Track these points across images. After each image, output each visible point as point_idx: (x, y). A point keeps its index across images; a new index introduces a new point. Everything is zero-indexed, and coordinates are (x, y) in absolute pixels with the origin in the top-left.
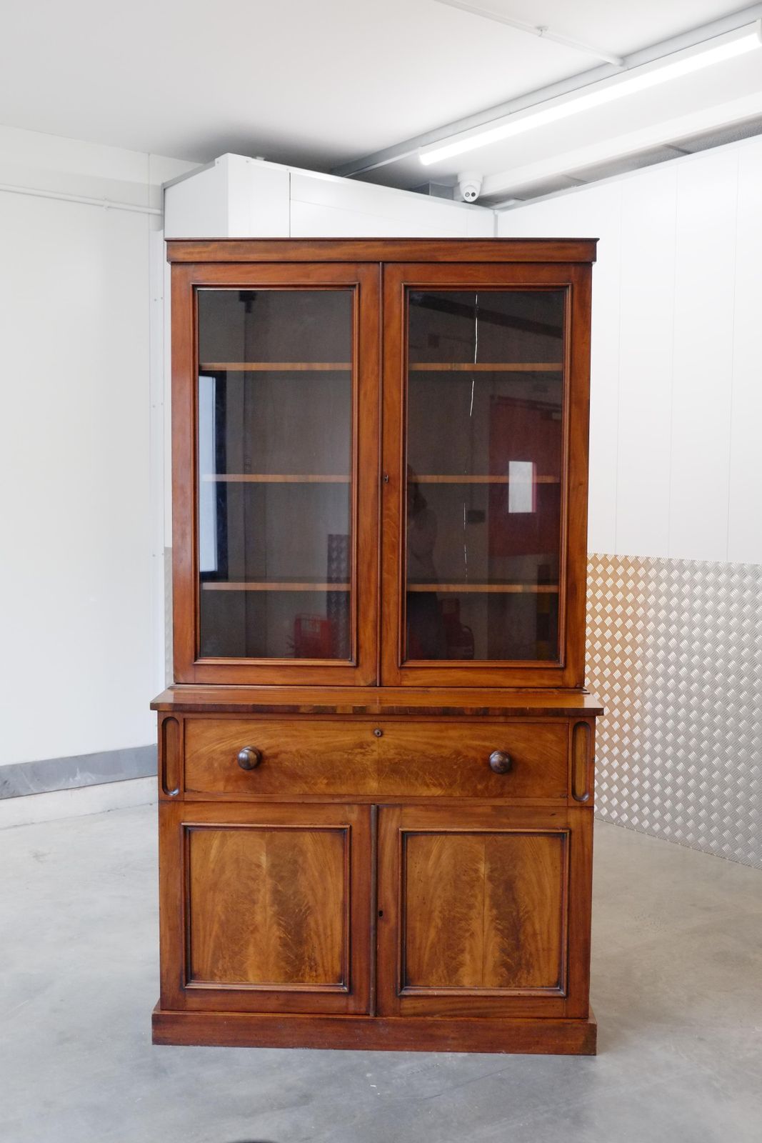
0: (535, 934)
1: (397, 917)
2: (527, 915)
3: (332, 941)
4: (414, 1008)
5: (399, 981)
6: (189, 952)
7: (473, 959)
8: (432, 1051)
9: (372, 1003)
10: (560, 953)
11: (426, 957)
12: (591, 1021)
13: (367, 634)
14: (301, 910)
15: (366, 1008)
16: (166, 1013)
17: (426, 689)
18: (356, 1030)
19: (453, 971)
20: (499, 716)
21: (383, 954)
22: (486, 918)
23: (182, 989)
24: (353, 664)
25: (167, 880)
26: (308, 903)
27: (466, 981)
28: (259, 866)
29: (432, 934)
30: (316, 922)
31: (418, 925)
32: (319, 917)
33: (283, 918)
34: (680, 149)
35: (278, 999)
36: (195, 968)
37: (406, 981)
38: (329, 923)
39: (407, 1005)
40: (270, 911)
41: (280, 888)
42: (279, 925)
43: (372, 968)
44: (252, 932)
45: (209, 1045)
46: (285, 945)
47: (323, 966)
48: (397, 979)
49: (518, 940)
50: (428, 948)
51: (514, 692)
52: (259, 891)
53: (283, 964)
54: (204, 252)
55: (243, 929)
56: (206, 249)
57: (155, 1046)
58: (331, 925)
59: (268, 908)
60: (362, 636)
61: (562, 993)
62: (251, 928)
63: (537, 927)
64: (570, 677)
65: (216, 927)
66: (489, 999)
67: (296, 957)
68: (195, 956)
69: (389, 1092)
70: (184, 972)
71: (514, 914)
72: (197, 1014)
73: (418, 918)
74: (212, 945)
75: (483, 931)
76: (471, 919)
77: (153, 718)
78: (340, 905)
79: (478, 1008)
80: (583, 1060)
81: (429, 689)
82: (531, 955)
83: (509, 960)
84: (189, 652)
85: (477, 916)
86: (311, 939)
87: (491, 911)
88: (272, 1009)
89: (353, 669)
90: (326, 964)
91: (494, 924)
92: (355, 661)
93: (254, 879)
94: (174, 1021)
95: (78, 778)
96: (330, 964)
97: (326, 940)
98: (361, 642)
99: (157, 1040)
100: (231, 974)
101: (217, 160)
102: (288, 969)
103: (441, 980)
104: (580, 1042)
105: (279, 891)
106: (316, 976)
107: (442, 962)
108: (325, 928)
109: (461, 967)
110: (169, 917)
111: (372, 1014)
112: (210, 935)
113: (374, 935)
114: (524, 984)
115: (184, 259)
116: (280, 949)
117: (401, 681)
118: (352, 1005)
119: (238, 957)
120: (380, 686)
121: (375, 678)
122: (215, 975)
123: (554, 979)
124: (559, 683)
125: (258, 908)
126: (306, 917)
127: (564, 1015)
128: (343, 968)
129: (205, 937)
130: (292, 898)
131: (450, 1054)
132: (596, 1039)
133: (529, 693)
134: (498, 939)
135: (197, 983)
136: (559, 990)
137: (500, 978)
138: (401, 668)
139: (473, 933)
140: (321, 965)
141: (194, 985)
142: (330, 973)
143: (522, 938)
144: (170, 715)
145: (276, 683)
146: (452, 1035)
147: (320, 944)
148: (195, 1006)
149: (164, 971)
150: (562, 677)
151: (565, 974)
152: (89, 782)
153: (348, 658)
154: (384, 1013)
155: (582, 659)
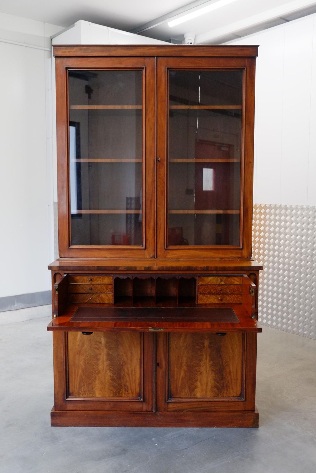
0: (230, 372)
1: (166, 366)
2: (226, 364)
3: (135, 377)
4: (174, 408)
5: (167, 395)
6: (68, 383)
7: (202, 385)
8: (183, 427)
9: (154, 406)
10: (242, 380)
11: (179, 385)
12: (256, 412)
13: (150, 233)
14: (120, 363)
15: (151, 408)
16: (57, 412)
17: (177, 259)
18: (147, 418)
19: (192, 390)
20: (214, 270)
21: (159, 383)
22: (207, 365)
23: (64, 400)
24: (144, 248)
25: (57, 350)
26: (124, 359)
27: (198, 395)
28: (100, 343)
29: (182, 373)
30: (128, 368)
31: (176, 369)
32: (129, 366)
33: (112, 367)
34: (285, 19)
35: (110, 405)
36: (71, 391)
37: (170, 395)
38: (133, 369)
39: (171, 406)
40: (106, 363)
41: (110, 353)
42: (110, 370)
43: (154, 390)
44: (97, 374)
45: (78, 426)
46: (113, 379)
47: (131, 389)
48: (166, 395)
49: (222, 375)
50: (180, 380)
51: (219, 260)
52: (100, 354)
53: (112, 388)
54: (71, 52)
55: (93, 372)
56: (72, 50)
57: (52, 427)
58: (135, 370)
59: (105, 362)
60: (148, 235)
61: (243, 399)
62: (97, 372)
63: (231, 369)
64: (245, 253)
65: (80, 371)
66: (209, 403)
67: (118, 385)
68: (71, 385)
69: (163, 447)
70: (65, 393)
71: (221, 363)
72: (72, 412)
73: (176, 366)
74: (78, 380)
75: (206, 372)
76: (200, 366)
77: (49, 274)
78: (139, 361)
79: (204, 407)
80: (253, 430)
81: (180, 259)
82: (228, 382)
83: (218, 385)
84: (66, 243)
85: (203, 365)
86: (125, 376)
87: (210, 361)
88: (107, 410)
89: (143, 250)
90: (132, 388)
91: (211, 368)
92: (144, 246)
93: (98, 349)
94: (61, 415)
95: (16, 305)
96: (134, 388)
97: (132, 377)
98: (147, 238)
99: (53, 425)
100: (87, 393)
101: (75, 23)
102: (115, 391)
103: (186, 394)
104: (251, 421)
105: (110, 354)
106: (128, 394)
107: (187, 387)
108: (132, 372)
109: (196, 388)
110: (58, 367)
111: (154, 411)
112: (78, 375)
113: (155, 374)
114: (225, 396)
115: (61, 55)
116: (111, 381)
117: (166, 255)
118: (145, 407)
119: (91, 385)
120: (156, 258)
121: (154, 254)
122: (81, 394)
123: (239, 393)
124: (240, 256)
125: (100, 362)
126: (123, 366)
127: (244, 410)
128: (140, 390)
129: (75, 376)
130: (116, 357)
131: (191, 428)
132: (258, 420)
133: (226, 260)
134: (213, 375)
135: (72, 397)
136: (241, 398)
137: (214, 393)
138: (166, 249)
139: (201, 373)
140: (130, 388)
141: (70, 399)
142: (134, 392)
143: (224, 374)
144: (57, 272)
146: (192, 420)
147: (130, 379)
148: (71, 408)
149: (56, 392)
150: (242, 253)
151: (244, 390)
152: (21, 307)
153: (141, 245)
154: (160, 411)
155: (251, 244)
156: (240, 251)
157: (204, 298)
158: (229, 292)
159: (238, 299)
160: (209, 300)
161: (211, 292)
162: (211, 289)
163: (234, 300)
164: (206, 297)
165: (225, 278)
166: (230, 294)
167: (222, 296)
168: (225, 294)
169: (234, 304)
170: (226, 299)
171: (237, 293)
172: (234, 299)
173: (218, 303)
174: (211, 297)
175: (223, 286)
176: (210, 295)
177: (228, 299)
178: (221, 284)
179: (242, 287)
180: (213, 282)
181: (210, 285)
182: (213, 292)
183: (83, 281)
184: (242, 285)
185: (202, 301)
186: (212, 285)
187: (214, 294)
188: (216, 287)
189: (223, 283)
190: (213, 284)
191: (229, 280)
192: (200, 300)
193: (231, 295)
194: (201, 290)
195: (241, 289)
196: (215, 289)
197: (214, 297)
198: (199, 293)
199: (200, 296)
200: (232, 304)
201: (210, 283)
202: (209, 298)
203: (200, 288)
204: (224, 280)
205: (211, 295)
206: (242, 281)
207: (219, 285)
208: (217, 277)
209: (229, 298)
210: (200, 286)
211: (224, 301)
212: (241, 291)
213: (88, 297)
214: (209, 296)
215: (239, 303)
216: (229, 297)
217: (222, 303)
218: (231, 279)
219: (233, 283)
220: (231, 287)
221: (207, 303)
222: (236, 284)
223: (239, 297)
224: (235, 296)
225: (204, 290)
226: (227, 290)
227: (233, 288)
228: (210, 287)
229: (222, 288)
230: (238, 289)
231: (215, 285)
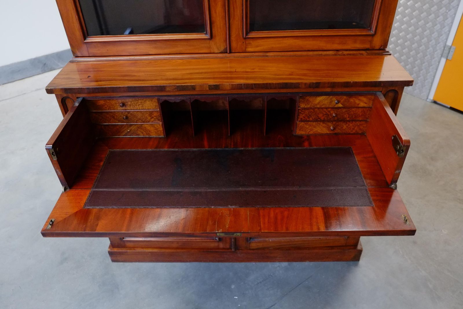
4: (258, 246)
9: (233, 245)
12: (359, 248)
13: (217, 12)
15: (230, 247)
16: (115, 250)
17: (265, 54)
18: (224, 256)
23: (122, 241)
39: (253, 245)
45: (143, 262)
51: (333, 55)
57: (114, 263)
60: (213, 14)
64: (377, 42)
69: (245, 303)
81: (268, 54)
84: (78, 33)
88: (175, 247)
89: (208, 41)
92: (209, 35)
98: (213, 19)
99: (113, 260)
104: (352, 256)
111: (233, 249)
117: (246, 48)
118: (222, 245)
120: (230, 52)
121: (226, 47)
124: (367, 46)
127: (344, 246)
132: (361, 255)
133: (344, 55)
138: (245, 38)
141: (128, 239)
144: (65, 96)
145: (151, 53)
146: (279, 256)
150: (371, 42)
153: (204, 32)
154: (240, 249)
157: (307, 126)
158: (349, 117)
159: (362, 127)
160: (314, 129)
161: (319, 118)
162: (319, 114)
163: (353, 129)
164: (310, 125)
165: (345, 97)
167: (336, 123)
168: (341, 121)
169: (352, 134)
170: (342, 128)
171: (361, 119)
172: (355, 127)
173: (328, 133)
174: (318, 125)
175: (340, 110)
176: (317, 123)
177: (345, 127)
178: (336, 107)
179: (370, 111)
180: (323, 105)
181: (319, 108)
182: (322, 119)
183: (111, 107)
184: (371, 108)
185: (302, 131)
186: (322, 108)
187: (324, 121)
188: (328, 111)
189: (340, 105)
191: (352, 100)
192: (300, 130)
193: (351, 122)
194: (304, 115)
195: (367, 114)
196: (325, 115)
197: (324, 125)
198: (299, 119)
199: (301, 124)
200: (349, 134)
201: (318, 106)
202: (315, 127)
203: (302, 113)
204: (342, 101)
205: (319, 122)
206: (371, 102)
207: (333, 108)
208: (331, 97)
209: (347, 127)
210: (301, 110)
211: (338, 131)
212: (367, 116)
213: (125, 129)
214: (314, 123)
215: (360, 132)
216: (347, 125)
217: (334, 133)
218: (354, 99)
219: (357, 106)
220: (352, 111)
221: (311, 133)
222: (362, 106)
223: (363, 125)
224: (356, 124)
225: (308, 116)
226: (345, 116)
227: (355, 113)
228: (318, 112)
229: (338, 112)
230: (363, 114)
231: (327, 108)
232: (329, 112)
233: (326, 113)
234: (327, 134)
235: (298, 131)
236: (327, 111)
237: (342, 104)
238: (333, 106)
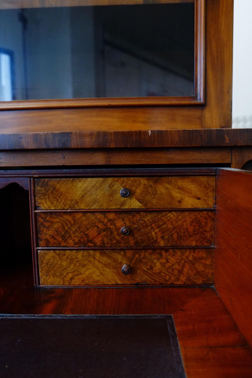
155: (228, 92)
156: (196, 113)
157: (64, 263)
158: (163, 238)
159: (200, 268)
160: (83, 270)
161: (91, 241)
162: (88, 229)
163: (180, 272)
164: (71, 261)
165: (143, 181)
166: (166, 249)
167: (134, 256)
168: (145, 249)
169: (180, 286)
170: (151, 268)
171: (194, 244)
172: (183, 266)
173: (120, 283)
174: (92, 259)
175: (138, 217)
176: (85, 253)
177: (158, 266)
178: (126, 207)
179: (213, 220)
180: (94, 202)
181: (85, 213)
182: (98, 241)
184: (212, 211)
185: (54, 275)
186: (93, 212)
187: (102, 249)
188: (109, 220)
189: (135, 204)
190: (95, 207)
191: (161, 189)
192: (48, 272)
193: (171, 251)
194: (51, 232)
195: (208, 229)
196: (104, 230)
197: (105, 259)
198: (42, 243)
199: (47, 257)
200: (172, 286)
201: (83, 206)
202: (84, 266)
203: (47, 224)
204: (138, 191)
205: (91, 252)
206: (211, 194)
207: (120, 212)
208: (110, 180)
209: (163, 265)
210: (43, 216)
212: (208, 235)
214: (80, 255)
215: (200, 282)
216: (163, 261)
217: (135, 282)
218: (167, 186)
219: (176, 205)
220: (168, 221)
221: (76, 282)
222: (189, 207)
223: (203, 261)
224: (184, 257)
225: (63, 233)
226: (153, 233)
227: (176, 225)
228: (84, 223)
229: (134, 223)
230: (197, 228)
231: (104, 212)
232: (111, 224)
233: (106, 225)
234: (117, 284)
235: (45, 277)
236: (106, 220)
237: (139, 200)
238: (118, 207)
